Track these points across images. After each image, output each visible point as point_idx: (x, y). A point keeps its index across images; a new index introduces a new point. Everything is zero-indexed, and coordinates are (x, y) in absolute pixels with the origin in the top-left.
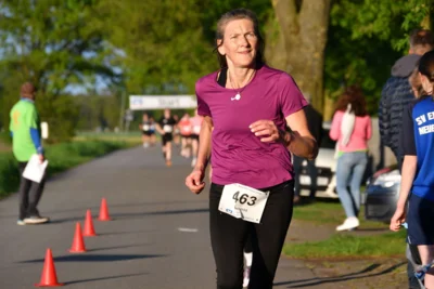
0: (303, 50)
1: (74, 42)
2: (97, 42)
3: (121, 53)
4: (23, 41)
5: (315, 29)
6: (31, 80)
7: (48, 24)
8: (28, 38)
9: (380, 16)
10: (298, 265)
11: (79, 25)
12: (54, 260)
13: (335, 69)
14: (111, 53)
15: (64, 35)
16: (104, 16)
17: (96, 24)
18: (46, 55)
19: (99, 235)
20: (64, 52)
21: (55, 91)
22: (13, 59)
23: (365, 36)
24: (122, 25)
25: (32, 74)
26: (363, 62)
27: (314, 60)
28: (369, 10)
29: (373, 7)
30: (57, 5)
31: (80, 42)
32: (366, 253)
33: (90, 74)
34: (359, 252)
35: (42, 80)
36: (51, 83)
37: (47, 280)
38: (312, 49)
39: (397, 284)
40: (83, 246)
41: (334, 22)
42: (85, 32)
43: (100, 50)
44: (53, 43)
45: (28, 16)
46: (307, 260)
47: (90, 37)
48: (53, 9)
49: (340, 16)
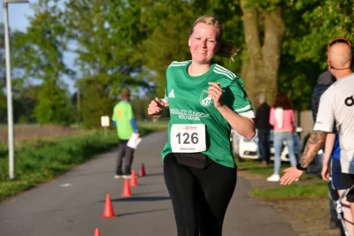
0: (265, 69)
1: (125, 67)
2: (139, 67)
3: (154, 73)
4: (94, 67)
5: (272, 56)
6: (99, 90)
7: (109, 57)
8: (97, 65)
9: (313, 48)
10: (262, 203)
11: (128, 57)
12: (111, 201)
13: (286, 81)
14: (147, 73)
15: (119, 63)
16: (143, 51)
17: (138, 56)
18: (108, 76)
19: (140, 185)
20: (119, 73)
21: (113, 97)
22: (89, 78)
23: (304, 60)
24: (154, 56)
25: (99, 87)
26: (304, 76)
27: (272, 75)
28: (306, 44)
29: (308, 43)
30: (115, 44)
31: (129, 67)
32: (306, 195)
33: (134, 86)
34: (302, 194)
35: (106, 91)
36: (111, 92)
37: (107, 213)
38: (271, 68)
39: (325, 214)
40: (130, 192)
41: (284, 53)
42: (132, 61)
43: (140, 71)
44: (112, 68)
45: (98, 52)
46: (269, 200)
47: (134, 64)
48: (113, 48)
49: (288, 48)
